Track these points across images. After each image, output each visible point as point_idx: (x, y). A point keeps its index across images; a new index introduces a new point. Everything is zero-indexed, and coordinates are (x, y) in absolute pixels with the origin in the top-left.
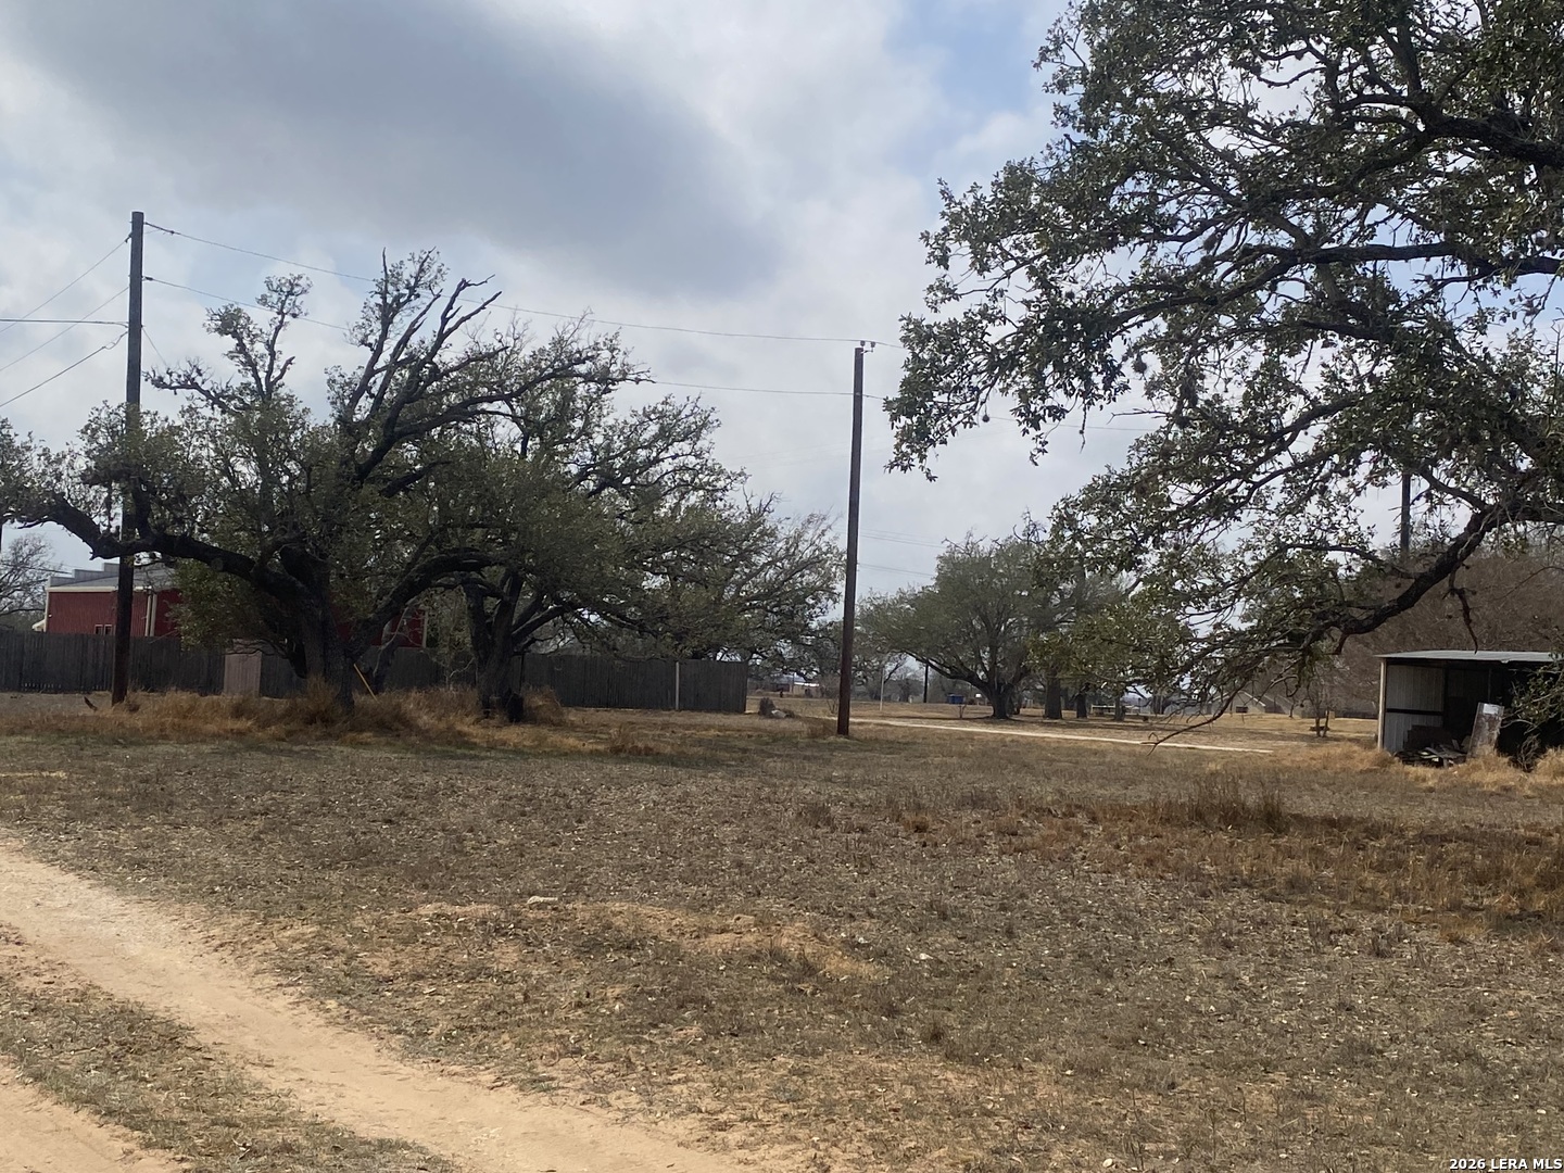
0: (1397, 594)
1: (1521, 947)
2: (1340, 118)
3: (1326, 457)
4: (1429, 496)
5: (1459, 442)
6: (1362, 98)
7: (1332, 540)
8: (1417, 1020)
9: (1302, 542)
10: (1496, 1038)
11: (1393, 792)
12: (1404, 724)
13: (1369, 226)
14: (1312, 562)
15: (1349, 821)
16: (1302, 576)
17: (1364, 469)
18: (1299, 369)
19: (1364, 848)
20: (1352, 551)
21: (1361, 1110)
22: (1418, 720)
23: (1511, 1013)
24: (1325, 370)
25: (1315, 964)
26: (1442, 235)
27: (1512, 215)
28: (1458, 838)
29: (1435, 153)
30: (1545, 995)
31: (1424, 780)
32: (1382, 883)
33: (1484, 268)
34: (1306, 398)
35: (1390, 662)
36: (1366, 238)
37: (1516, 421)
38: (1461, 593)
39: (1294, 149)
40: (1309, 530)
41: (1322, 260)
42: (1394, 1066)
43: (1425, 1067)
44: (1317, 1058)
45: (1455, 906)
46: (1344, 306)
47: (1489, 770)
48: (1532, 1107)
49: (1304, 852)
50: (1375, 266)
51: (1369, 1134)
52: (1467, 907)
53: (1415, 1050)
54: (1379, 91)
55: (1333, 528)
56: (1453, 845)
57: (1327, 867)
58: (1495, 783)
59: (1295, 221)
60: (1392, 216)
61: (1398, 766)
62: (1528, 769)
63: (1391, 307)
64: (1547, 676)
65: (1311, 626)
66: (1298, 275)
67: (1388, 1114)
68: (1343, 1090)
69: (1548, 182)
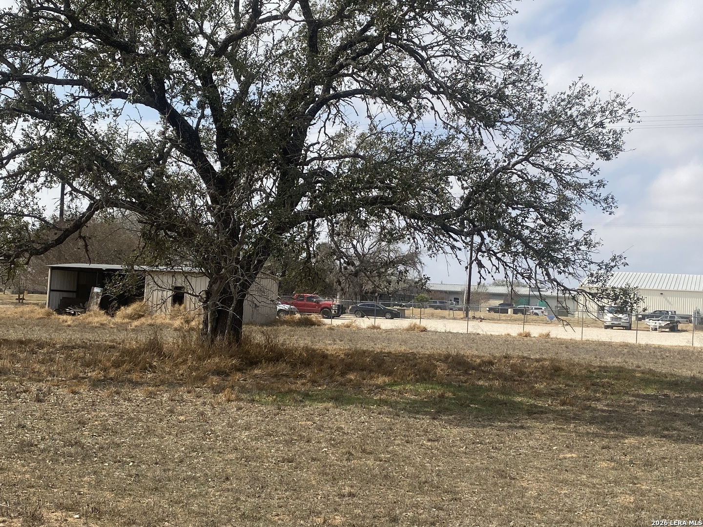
0: (56, 237)
1: (104, 393)
2: (32, 15)
3: (23, 173)
4: (71, 194)
5: (84, 170)
6: (42, 8)
7: (26, 211)
8: (54, 429)
9: (11, 212)
10: (89, 434)
11: (52, 327)
12: (58, 296)
13: (46, 68)
14: (16, 221)
15: (30, 341)
16: (11, 228)
17: (41, 180)
18: (12, 131)
19: (36, 353)
20: (35, 217)
21: (24, 473)
22: (65, 295)
23: (96, 423)
24: (24, 132)
25: (9, 407)
26: (78, 76)
27: (108, 71)
28: (79, 347)
29: (77, 39)
30: (112, 414)
31: (66, 322)
32: (43, 369)
33: (96, 94)
34: (14, 144)
35: (53, 268)
36: (44, 73)
37: (110, 163)
38: (84, 238)
39: (10, 27)
40: (15, 206)
41: (23, 80)
42: (42, 451)
43: (57, 450)
44: (6, 451)
45: (76, 377)
46: (33, 103)
47: (96, 316)
48: (102, 463)
49: (7, 356)
50: (48, 86)
51: (27, 483)
52: (81, 377)
53: (52, 443)
54: (52, 6)
55: (26, 206)
56: (77, 350)
57: (18, 362)
58: (97, 322)
59: (10, 60)
60: (56, 65)
61: (55, 316)
62: (113, 316)
63: (55, 106)
64: (120, 275)
65: (15, 251)
66: (11, 86)
67: (38, 473)
68: (18, 465)
69: (124, 59)
